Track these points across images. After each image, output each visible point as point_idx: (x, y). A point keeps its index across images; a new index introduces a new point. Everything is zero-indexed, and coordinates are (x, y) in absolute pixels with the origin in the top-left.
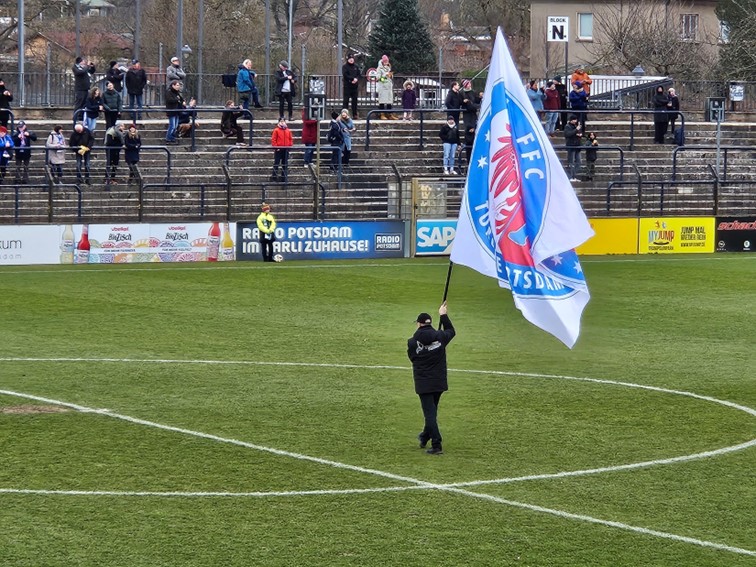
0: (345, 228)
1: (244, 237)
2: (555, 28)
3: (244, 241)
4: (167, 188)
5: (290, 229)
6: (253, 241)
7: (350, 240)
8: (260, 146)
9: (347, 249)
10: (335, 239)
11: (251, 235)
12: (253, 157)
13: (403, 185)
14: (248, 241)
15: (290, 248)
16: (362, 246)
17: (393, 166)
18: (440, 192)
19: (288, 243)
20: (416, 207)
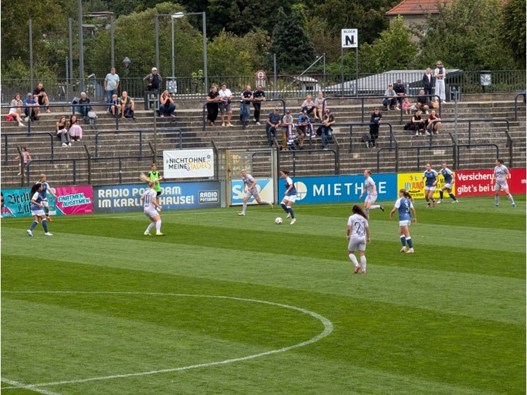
0: (176, 188)
1: (100, 196)
2: (347, 38)
3: (100, 199)
4: (52, 162)
5: (134, 190)
6: (106, 198)
7: (180, 196)
8: (124, 130)
9: (178, 203)
10: (169, 195)
11: (105, 194)
12: (119, 137)
13: (220, 155)
14: (102, 199)
15: (134, 203)
16: (189, 200)
17: (212, 142)
18: (247, 160)
19: (132, 200)
20: (229, 171)
